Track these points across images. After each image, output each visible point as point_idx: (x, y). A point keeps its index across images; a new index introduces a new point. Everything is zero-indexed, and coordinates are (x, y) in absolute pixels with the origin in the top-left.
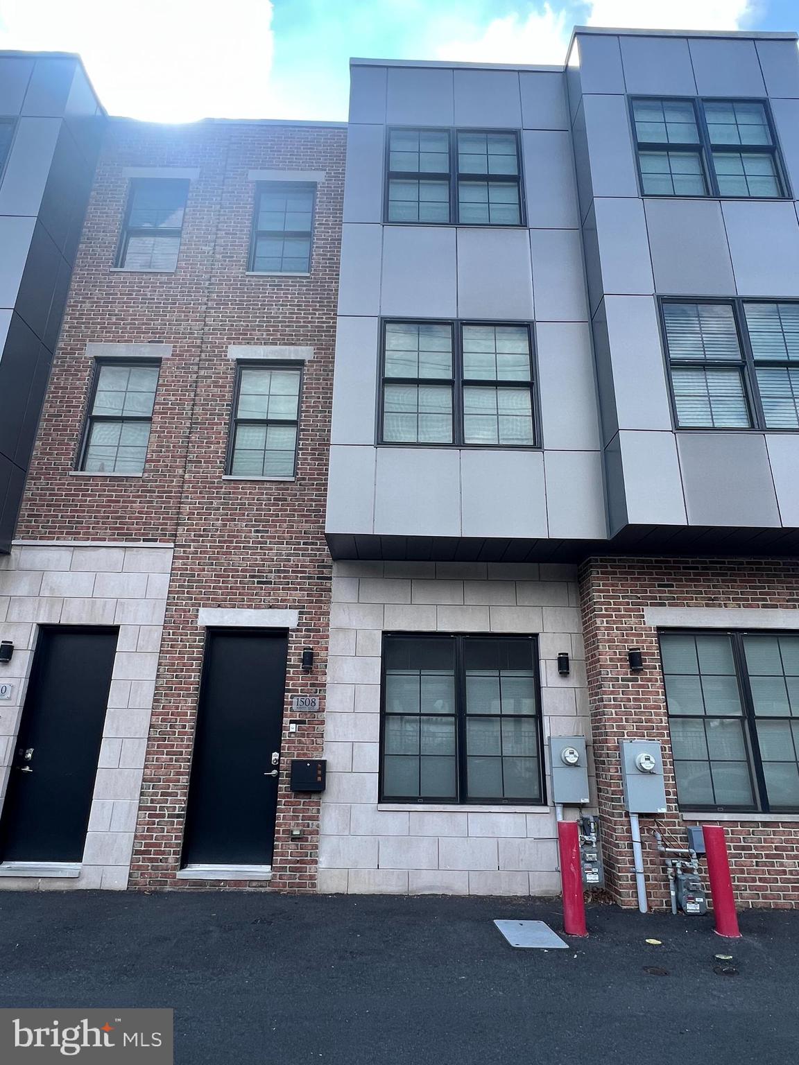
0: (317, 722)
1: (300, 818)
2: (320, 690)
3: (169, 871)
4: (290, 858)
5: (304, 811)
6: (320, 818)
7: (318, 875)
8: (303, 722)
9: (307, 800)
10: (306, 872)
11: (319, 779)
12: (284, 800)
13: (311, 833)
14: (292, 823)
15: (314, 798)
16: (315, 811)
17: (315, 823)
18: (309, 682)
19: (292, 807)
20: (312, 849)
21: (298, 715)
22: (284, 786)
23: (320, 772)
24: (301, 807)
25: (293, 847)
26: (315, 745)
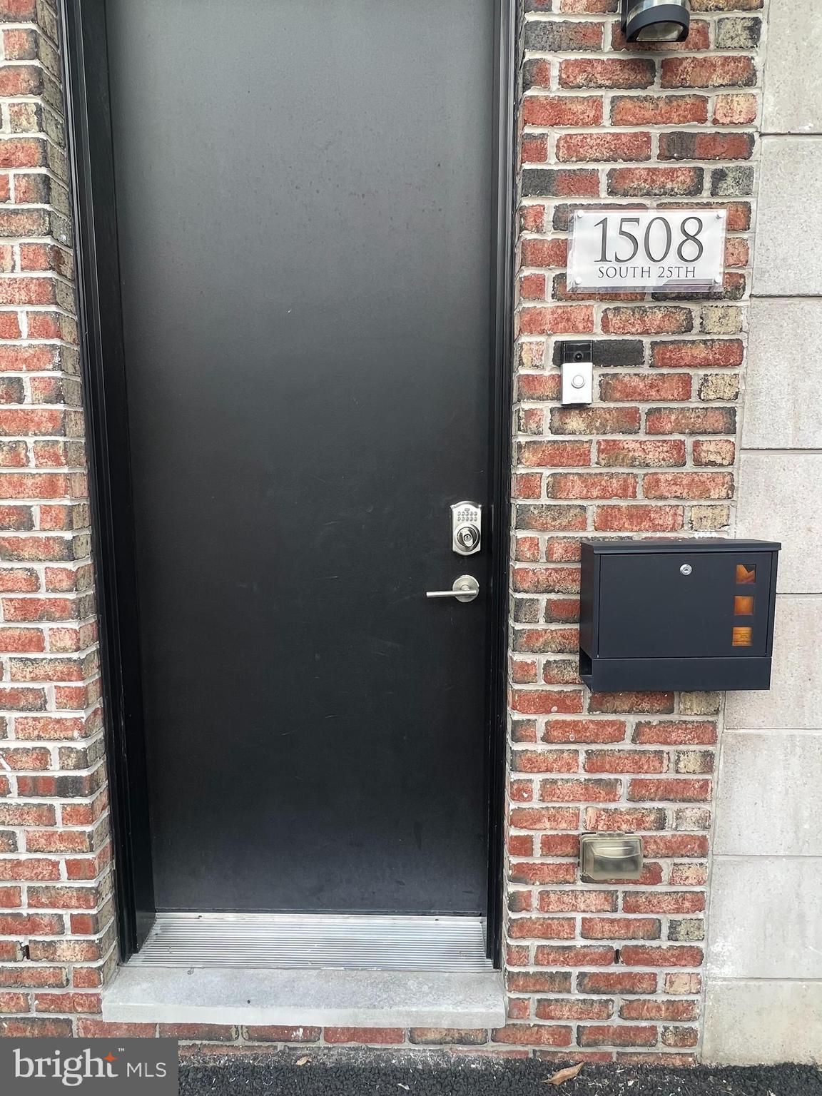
0: (701, 352)
1: (623, 791)
2: (719, 176)
3: (71, 990)
4: (580, 942)
5: (637, 761)
6: (717, 789)
7: (704, 1005)
8: (626, 354)
9: (655, 719)
10: (654, 992)
11: (742, 635)
12: (541, 721)
13: (675, 849)
14: (588, 812)
15: (690, 709)
16: (691, 763)
17: (692, 811)
18: (655, 132)
19: (582, 748)
20: (678, 911)
21: (597, 317)
22: (542, 659)
23: (744, 603)
24: (627, 745)
25: (595, 901)
26: (690, 467)
